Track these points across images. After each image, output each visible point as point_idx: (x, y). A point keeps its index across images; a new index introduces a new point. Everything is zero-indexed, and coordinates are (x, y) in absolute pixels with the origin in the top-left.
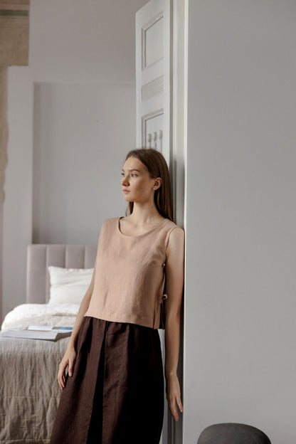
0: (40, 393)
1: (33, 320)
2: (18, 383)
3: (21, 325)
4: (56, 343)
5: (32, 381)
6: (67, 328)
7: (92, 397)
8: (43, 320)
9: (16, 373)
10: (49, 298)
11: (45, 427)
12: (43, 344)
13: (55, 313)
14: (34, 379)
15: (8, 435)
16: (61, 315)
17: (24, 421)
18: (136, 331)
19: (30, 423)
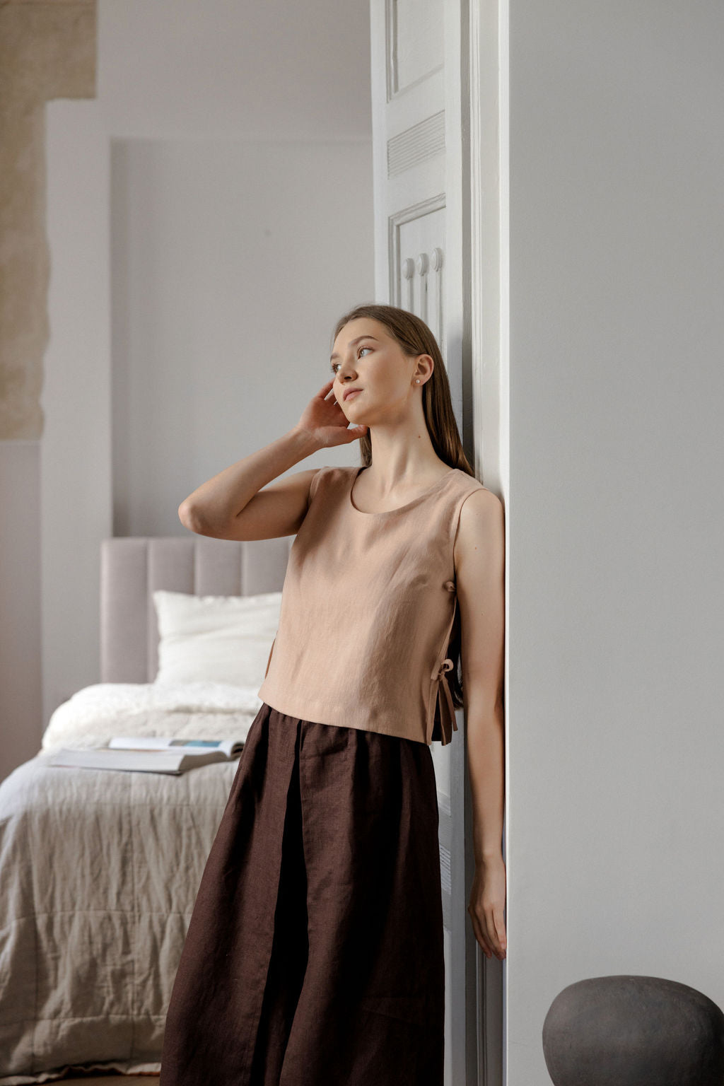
0: (144, 903)
1: (120, 723)
2: (88, 879)
3: (90, 738)
4: (181, 780)
5: (124, 874)
6: (205, 743)
7: (272, 908)
8: (145, 723)
9: (82, 855)
10: (157, 669)
11: (157, 986)
12: (147, 784)
13: (172, 706)
14: (129, 869)
15: (67, 1006)
16: (187, 711)
17: (106, 970)
18: (374, 749)
19: (120, 977)
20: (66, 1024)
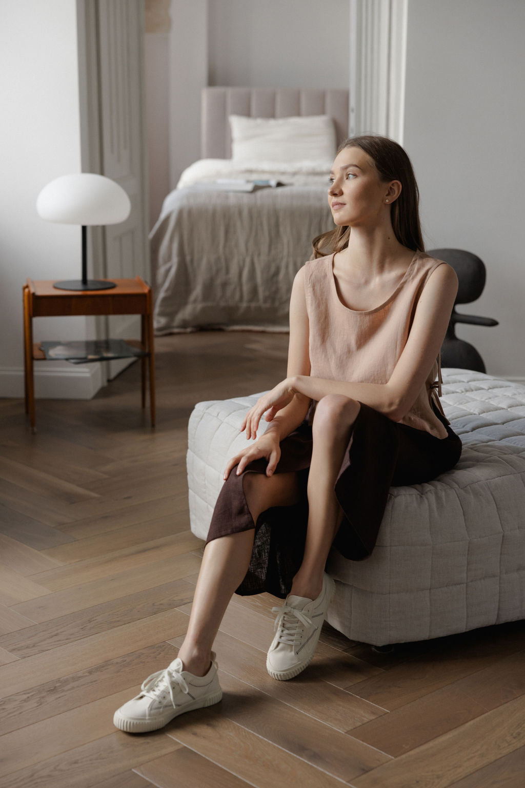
0: (236, 251)
2: (210, 240)
4: (253, 195)
6: (263, 182)
12: (237, 196)
13: (243, 169)
15: (200, 298)
16: (250, 171)
17: (219, 281)
20: (199, 306)
